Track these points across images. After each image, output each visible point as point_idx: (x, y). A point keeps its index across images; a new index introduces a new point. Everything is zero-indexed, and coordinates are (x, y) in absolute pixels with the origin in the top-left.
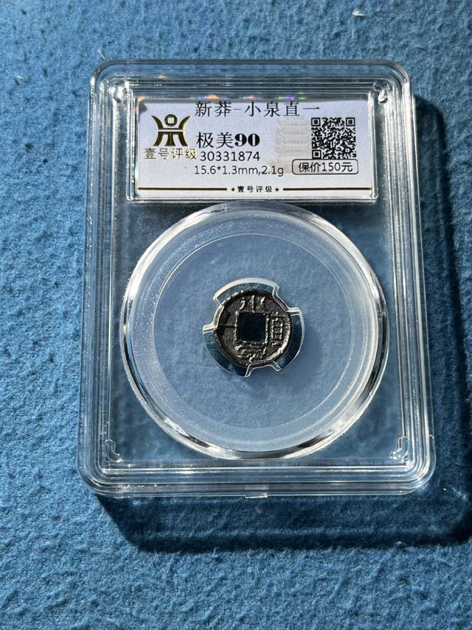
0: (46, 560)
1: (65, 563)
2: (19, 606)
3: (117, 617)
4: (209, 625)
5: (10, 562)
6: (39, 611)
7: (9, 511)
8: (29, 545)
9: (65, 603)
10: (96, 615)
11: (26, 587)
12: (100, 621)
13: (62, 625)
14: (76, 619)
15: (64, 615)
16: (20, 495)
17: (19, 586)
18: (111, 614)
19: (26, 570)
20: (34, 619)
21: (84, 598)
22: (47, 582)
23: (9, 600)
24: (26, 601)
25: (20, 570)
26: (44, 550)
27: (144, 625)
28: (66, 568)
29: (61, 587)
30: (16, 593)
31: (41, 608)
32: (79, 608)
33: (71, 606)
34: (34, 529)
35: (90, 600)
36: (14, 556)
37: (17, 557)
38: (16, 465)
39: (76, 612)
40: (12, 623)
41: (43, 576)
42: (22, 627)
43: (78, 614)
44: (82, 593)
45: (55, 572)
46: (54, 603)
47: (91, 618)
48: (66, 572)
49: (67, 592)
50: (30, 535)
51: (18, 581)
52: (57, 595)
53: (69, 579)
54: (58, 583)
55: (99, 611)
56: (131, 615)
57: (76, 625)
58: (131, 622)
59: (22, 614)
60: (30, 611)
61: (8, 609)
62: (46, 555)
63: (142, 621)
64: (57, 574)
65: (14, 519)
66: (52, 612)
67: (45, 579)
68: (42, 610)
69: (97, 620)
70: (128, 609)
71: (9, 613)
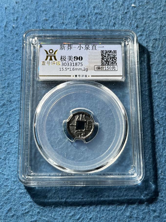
0: (22, 197)
1: (28, 198)
2: (12, 213)
3: (47, 217)
4: (79, 220)
5: (9, 197)
6: (19, 215)
7: (9, 179)
8: (15, 192)
9: (28, 212)
10: (39, 216)
11: (14, 206)
12: (40, 219)
13: (27, 220)
14: (32, 218)
15: (28, 216)
16: (13, 174)
17: (12, 206)
18: (44, 216)
19: (15, 200)
20: (17, 218)
21: (35, 210)
22: (22, 205)
23: (8, 211)
24: (15, 211)
25: (12, 200)
26: (21, 193)
27: (56, 221)
28: (29, 200)
29: (27, 207)
30: (11, 209)
31: (20, 214)
32: (33, 214)
33: (30, 213)
34: (17, 186)
35: (37, 211)
36: (10, 195)
37: (12, 196)
38: (11, 163)
39: (32, 215)
40: (9, 219)
41: (20, 202)
42: (13, 220)
43: (33, 216)
44: (34, 209)
45: (25, 201)
46: (25, 212)
47: (38, 217)
48: (29, 201)
49: (29, 208)
50: (16, 188)
51: (12, 204)
52: (25, 209)
53: (30, 204)
54: (26, 205)
55: (40, 215)
56: (52, 217)
57: (32, 220)
58: (52, 219)
59: (13, 216)
60: (16, 215)
61: (8, 214)
62: (21, 195)
63: (55, 219)
64: (26, 202)
65: (11, 182)
66: (24, 215)
67: (21, 203)
68: (20, 215)
69: (39, 218)
70: (50, 215)
71: (8, 215)
